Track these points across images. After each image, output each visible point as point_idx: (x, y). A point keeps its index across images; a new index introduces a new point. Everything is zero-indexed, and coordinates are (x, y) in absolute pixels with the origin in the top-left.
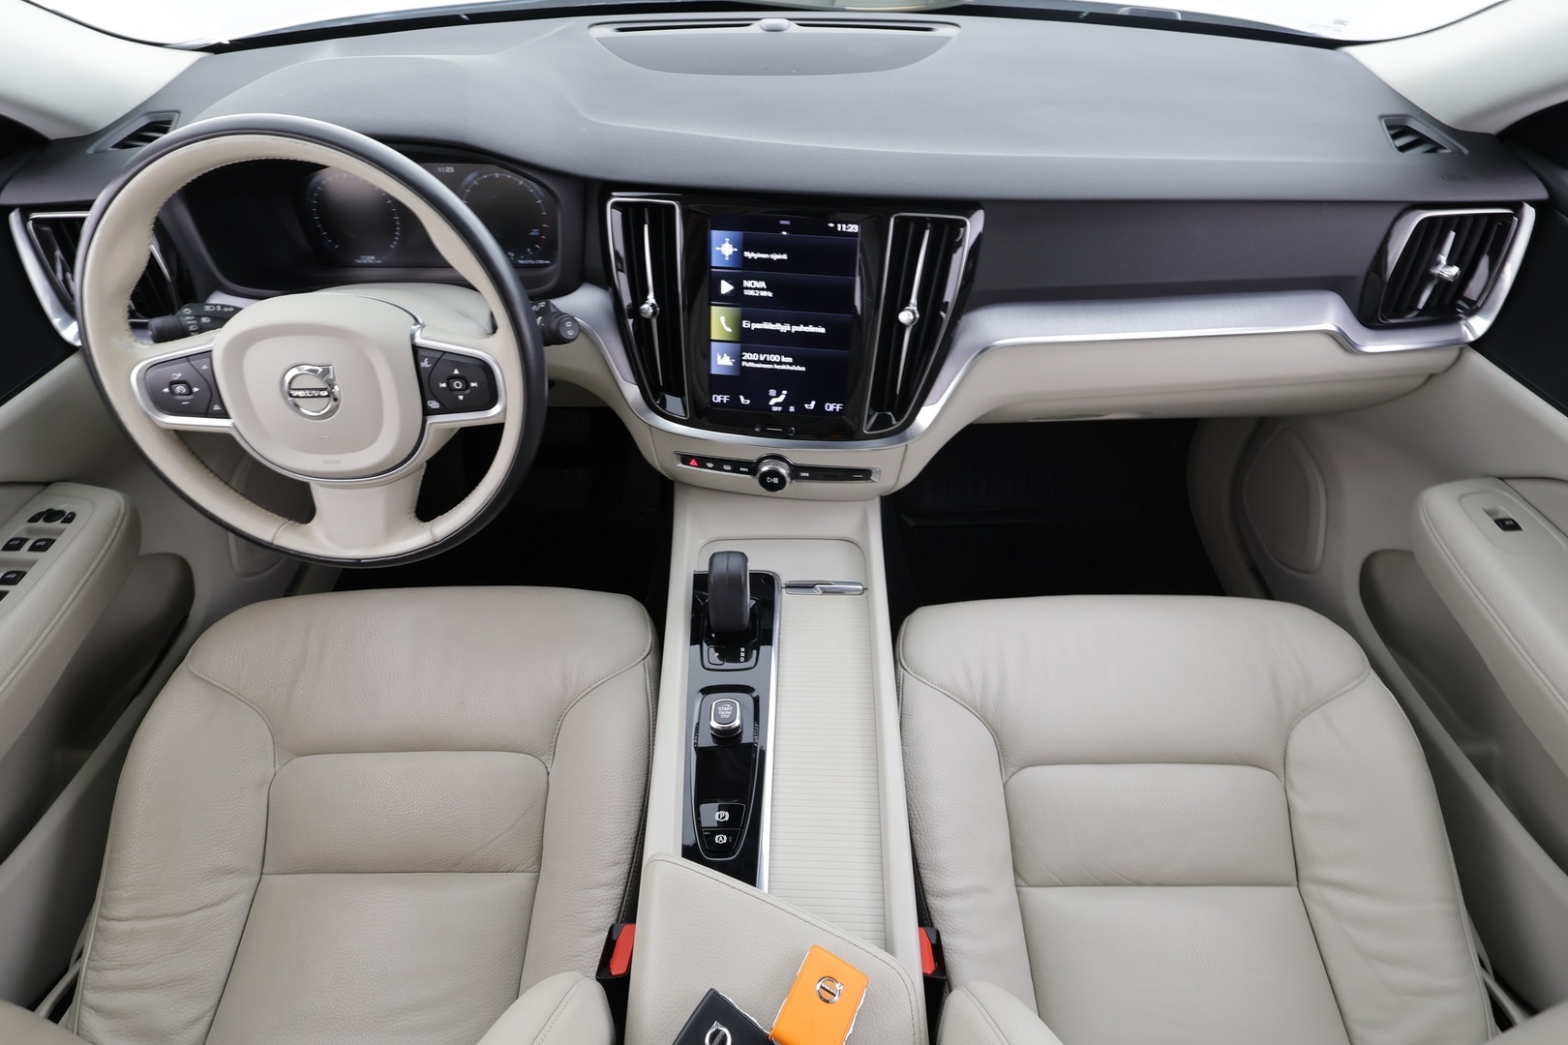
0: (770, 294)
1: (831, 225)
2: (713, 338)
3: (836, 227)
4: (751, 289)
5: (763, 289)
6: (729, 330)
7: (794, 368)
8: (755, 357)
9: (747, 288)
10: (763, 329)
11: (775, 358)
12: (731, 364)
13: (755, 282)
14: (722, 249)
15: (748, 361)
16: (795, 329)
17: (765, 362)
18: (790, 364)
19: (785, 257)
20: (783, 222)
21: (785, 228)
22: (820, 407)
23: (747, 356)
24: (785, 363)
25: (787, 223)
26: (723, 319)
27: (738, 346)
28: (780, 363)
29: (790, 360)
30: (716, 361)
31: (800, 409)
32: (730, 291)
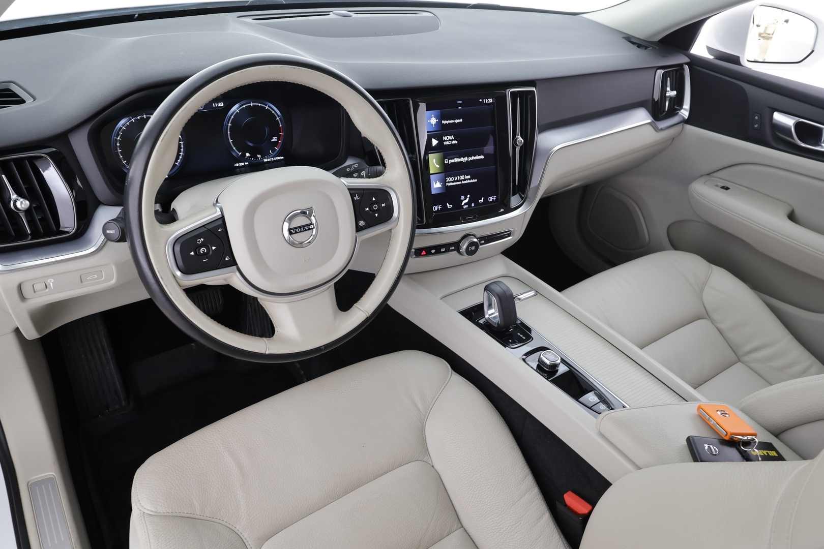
0: (456, 142)
1: (481, 100)
2: (431, 173)
3: (483, 101)
4: (447, 141)
5: (452, 140)
6: (438, 166)
7: (471, 181)
8: (452, 179)
9: (445, 141)
10: (454, 162)
11: (462, 177)
12: (440, 186)
13: (449, 137)
14: (431, 121)
15: (449, 182)
16: (470, 159)
17: (458, 181)
18: (470, 179)
19: (461, 120)
20: (458, 102)
21: (460, 105)
22: (486, 200)
23: (448, 179)
24: (467, 179)
25: (461, 102)
26: (434, 161)
28: (465, 180)
29: (469, 177)
30: (434, 186)
31: (477, 203)
32: (437, 144)
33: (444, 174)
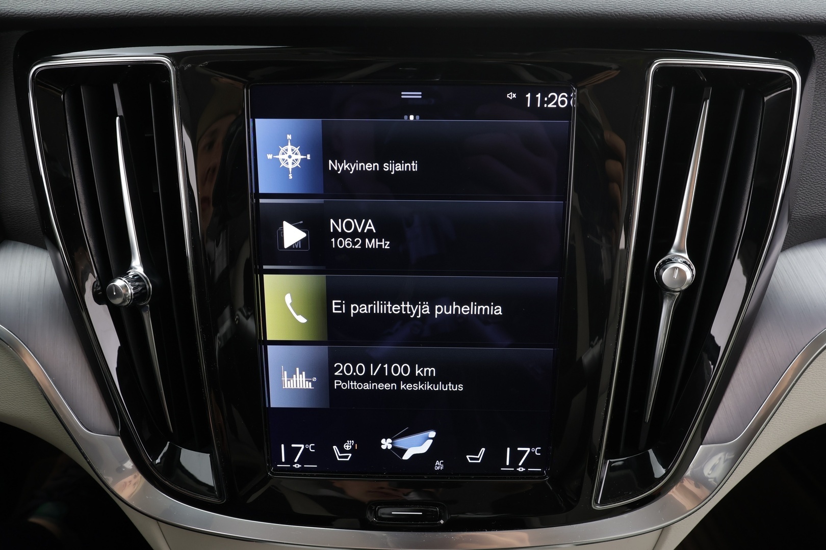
0: (386, 245)
1: (512, 96)
2: (270, 337)
3: (521, 99)
4: (344, 235)
5: (370, 235)
6: (302, 320)
7: (440, 387)
8: (360, 369)
9: (336, 234)
10: (372, 315)
11: (401, 370)
12: (309, 386)
13: (354, 222)
15: (344, 378)
16: (441, 310)
17: (381, 378)
18: (433, 380)
19: (414, 166)
20: (406, 95)
21: (411, 107)
22: (494, 457)
23: (342, 368)
24: (423, 380)
25: (417, 95)
26: (288, 299)
27: (322, 351)
28: (413, 379)
29: (431, 371)
30: (281, 383)
31: (456, 464)
32: (303, 241)
33: (324, 349)
